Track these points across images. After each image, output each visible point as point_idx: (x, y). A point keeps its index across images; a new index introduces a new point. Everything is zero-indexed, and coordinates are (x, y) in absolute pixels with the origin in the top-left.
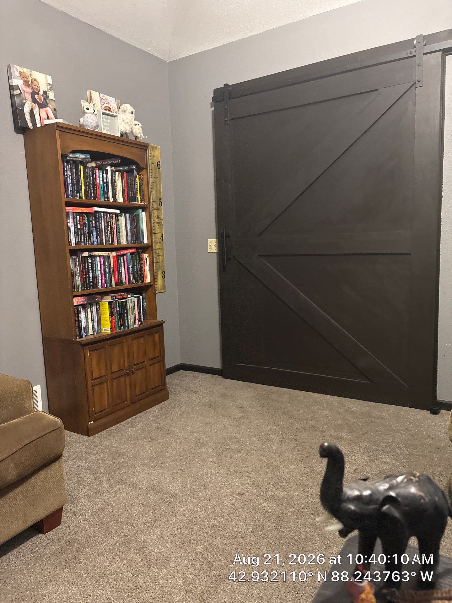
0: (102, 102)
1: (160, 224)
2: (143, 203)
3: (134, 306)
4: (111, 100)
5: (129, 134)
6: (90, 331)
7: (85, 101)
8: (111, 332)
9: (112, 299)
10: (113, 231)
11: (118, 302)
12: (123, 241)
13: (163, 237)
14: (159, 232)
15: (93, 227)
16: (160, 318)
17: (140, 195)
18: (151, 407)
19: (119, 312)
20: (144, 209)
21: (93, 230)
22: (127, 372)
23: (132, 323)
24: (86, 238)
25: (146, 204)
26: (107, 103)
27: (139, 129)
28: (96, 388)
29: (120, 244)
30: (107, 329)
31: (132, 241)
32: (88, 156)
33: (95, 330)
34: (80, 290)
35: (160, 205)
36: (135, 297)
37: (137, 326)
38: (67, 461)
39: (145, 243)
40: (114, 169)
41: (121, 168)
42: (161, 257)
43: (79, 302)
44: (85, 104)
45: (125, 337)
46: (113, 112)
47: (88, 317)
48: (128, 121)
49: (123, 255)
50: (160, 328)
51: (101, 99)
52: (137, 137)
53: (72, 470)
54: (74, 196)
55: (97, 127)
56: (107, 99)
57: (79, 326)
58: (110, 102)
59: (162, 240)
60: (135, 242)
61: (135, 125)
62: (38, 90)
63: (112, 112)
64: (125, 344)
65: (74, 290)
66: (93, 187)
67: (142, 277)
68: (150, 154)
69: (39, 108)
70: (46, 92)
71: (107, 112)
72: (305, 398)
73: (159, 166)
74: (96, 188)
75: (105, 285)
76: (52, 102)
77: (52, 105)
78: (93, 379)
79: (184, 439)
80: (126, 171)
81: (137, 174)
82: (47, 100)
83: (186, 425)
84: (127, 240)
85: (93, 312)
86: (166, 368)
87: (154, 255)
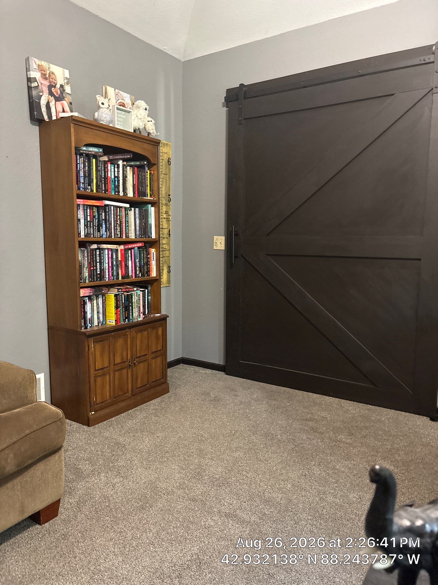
0: (117, 98)
1: (168, 220)
2: (152, 199)
3: (140, 300)
4: (126, 96)
5: (142, 129)
6: (95, 322)
7: (100, 96)
8: (115, 324)
9: (118, 292)
10: (121, 225)
11: (124, 295)
12: (131, 235)
13: (171, 232)
14: (166, 227)
15: (103, 220)
16: (164, 312)
17: (150, 190)
18: (152, 400)
19: (125, 304)
20: (153, 204)
21: (103, 222)
22: (129, 365)
23: (136, 316)
24: (96, 230)
25: (155, 199)
26: (121, 99)
27: (151, 125)
28: (99, 379)
29: (128, 237)
30: (111, 321)
31: (140, 235)
32: (101, 150)
33: (100, 322)
34: (87, 281)
35: (169, 201)
36: (141, 291)
37: (141, 319)
38: (67, 451)
39: (153, 238)
40: (126, 164)
41: (132, 163)
42: (167, 252)
43: (86, 293)
44: (100, 99)
45: (129, 330)
46: (128, 108)
47: (93, 309)
48: (141, 117)
49: (131, 249)
50: (163, 321)
51: (116, 95)
52: (149, 134)
53: (71, 461)
54: (85, 189)
55: (112, 121)
56: (122, 95)
57: (85, 317)
58: (125, 98)
59: (169, 235)
60: (143, 236)
61: (148, 121)
62: (55, 83)
63: (125, 107)
64: (129, 336)
65: (81, 281)
66: (105, 181)
67: (149, 271)
68: (161, 151)
69: (56, 101)
70: (63, 86)
71: (121, 107)
72: (304, 398)
73: (169, 162)
74: (107, 181)
75: (111, 278)
76: (68, 96)
77: (68, 99)
78: (96, 370)
79: (183, 434)
80: (138, 167)
81: (148, 169)
82: (63, 94)
83: (185, 420)
84: (136, 235)
85: (99, 304)
86: (168, 361)
87: (161, 250)
